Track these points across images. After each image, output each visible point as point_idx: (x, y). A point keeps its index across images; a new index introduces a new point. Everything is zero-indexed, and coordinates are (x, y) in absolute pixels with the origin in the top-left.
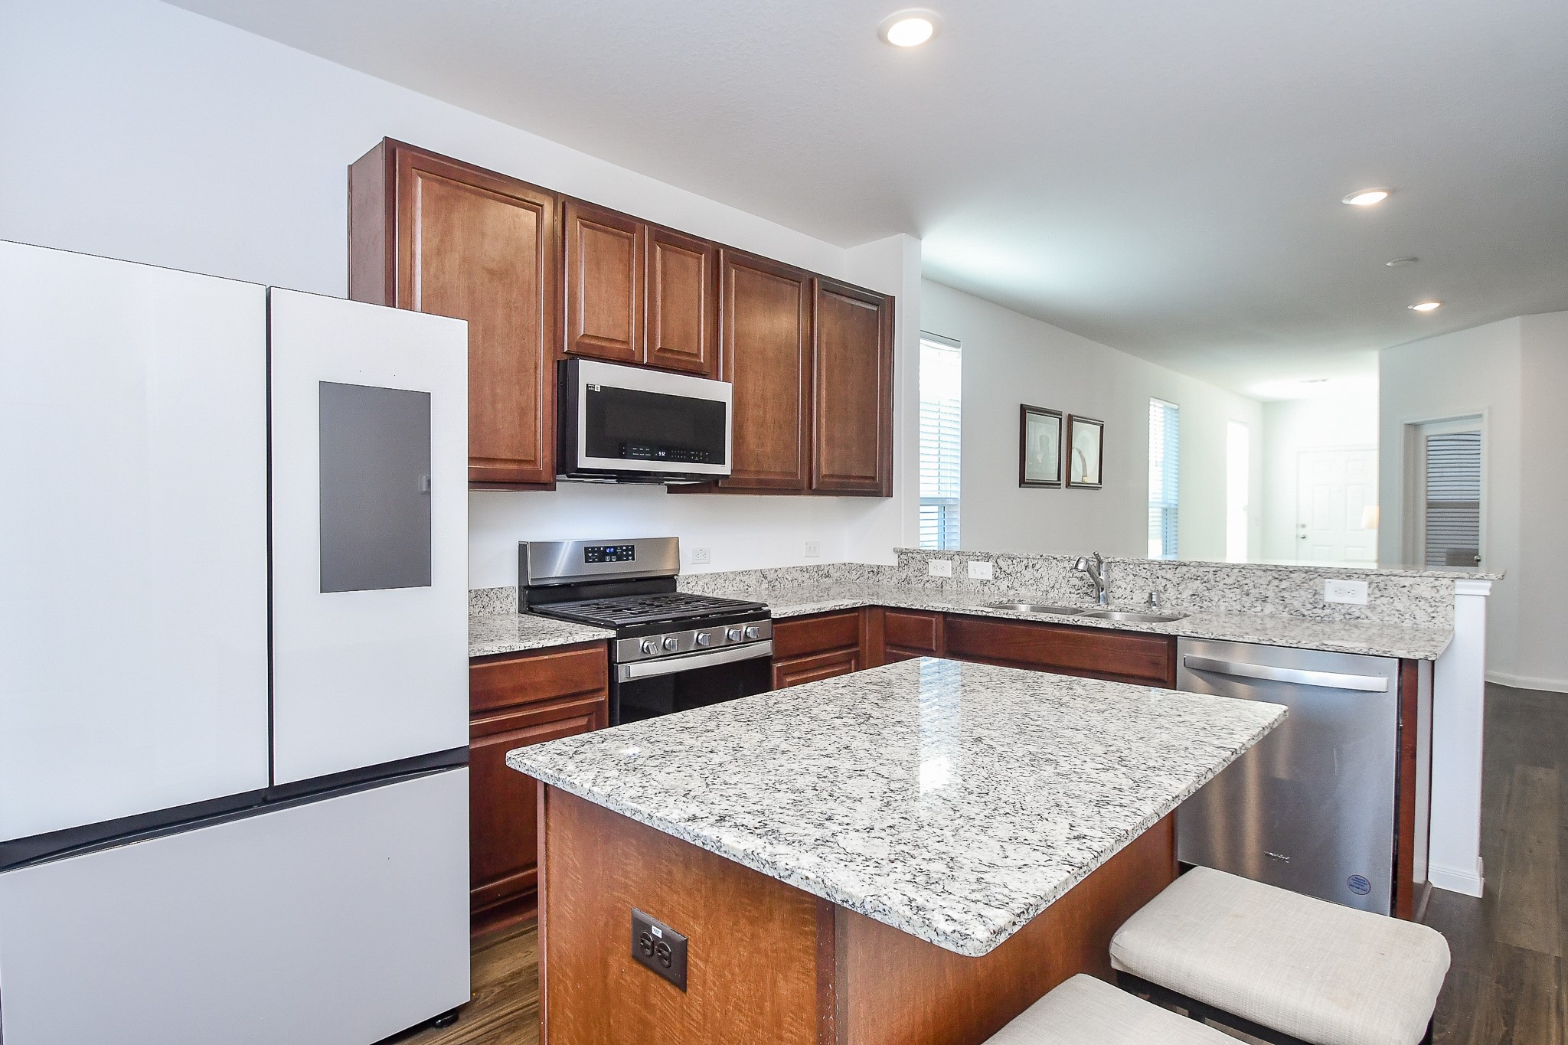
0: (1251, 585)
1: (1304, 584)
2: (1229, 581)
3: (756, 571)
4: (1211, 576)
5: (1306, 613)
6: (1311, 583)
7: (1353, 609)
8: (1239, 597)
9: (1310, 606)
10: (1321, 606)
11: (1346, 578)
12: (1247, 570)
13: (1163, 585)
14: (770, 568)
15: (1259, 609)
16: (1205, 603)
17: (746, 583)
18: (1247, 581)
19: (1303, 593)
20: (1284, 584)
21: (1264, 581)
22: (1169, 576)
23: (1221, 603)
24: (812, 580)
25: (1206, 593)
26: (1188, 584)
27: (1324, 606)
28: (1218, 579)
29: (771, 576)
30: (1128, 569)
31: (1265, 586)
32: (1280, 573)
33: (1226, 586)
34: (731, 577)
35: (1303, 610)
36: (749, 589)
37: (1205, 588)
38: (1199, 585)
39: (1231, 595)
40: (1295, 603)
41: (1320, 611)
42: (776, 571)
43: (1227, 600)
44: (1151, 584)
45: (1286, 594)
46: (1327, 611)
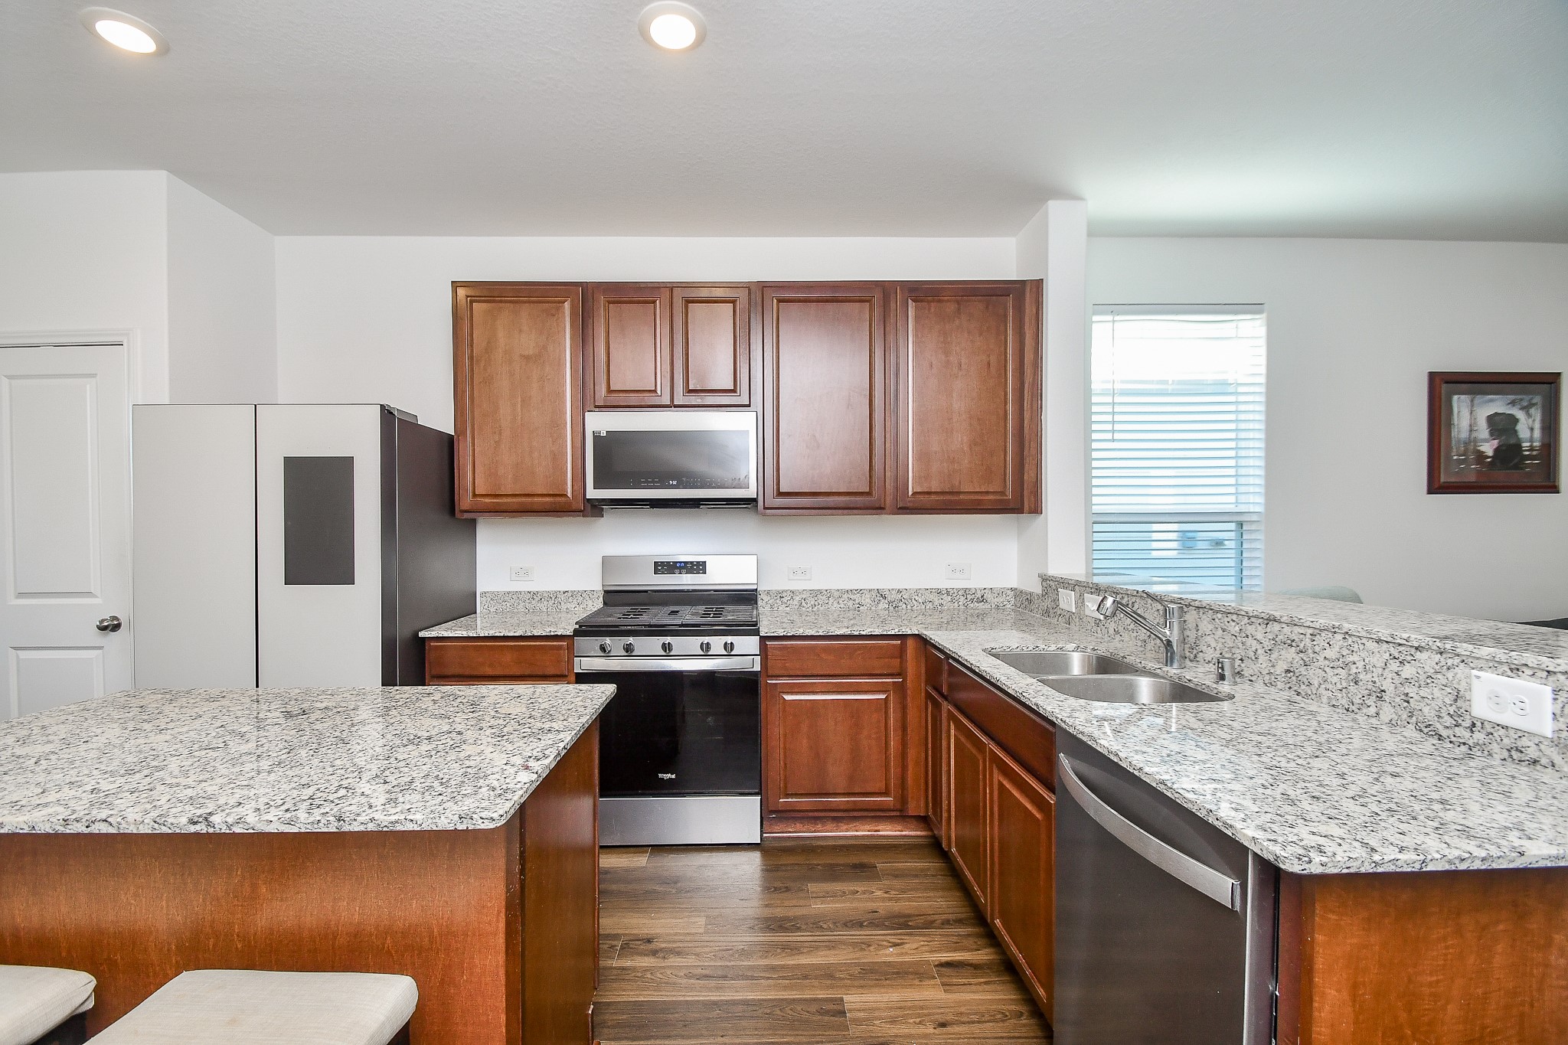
0: (1360, 664)
1: (1439, 676)
2: (1331, 653)
3: (870, 590)
4: (1307, 641)
5: (1444, 733)
6: (1450, 675)
7: (1525, 742)
8: (1344, 685)
9: (1449, 721)
10: (1468, 723)
11: (1509, 673)
12: (1355, 639)
13: (1254, 649)
14: (890, 588)
15: (1372, 711)
16: (1303, 687)
17: (857, 602)
18: (1354, 658)
19: (1437, 693)
20: (1408, 671)
21: (1377, 660)
22: (1260, 636)
23: (1322, 690)
24: (956, 604)
25: (1303, 670)
26: (1282, 653)
27: (1474, 725)
28: (1317, 649)
29: (895, 596)
30: (1217, 620)
31: (1380, 671)
32: (1401, 649)
33: (1327, 662)
34: (836, 594)
35: (1438, 726)
36: (862, 608)
37: (1301, 662)
38: (1294, 655)
39: (1335, 679)
40: (1426, 710)
41: (1467, 734)
42: (899, 591)
43: (1330, 686)
44: (1240, 645)
45: (1412, 691)
46: (1479, 736)
